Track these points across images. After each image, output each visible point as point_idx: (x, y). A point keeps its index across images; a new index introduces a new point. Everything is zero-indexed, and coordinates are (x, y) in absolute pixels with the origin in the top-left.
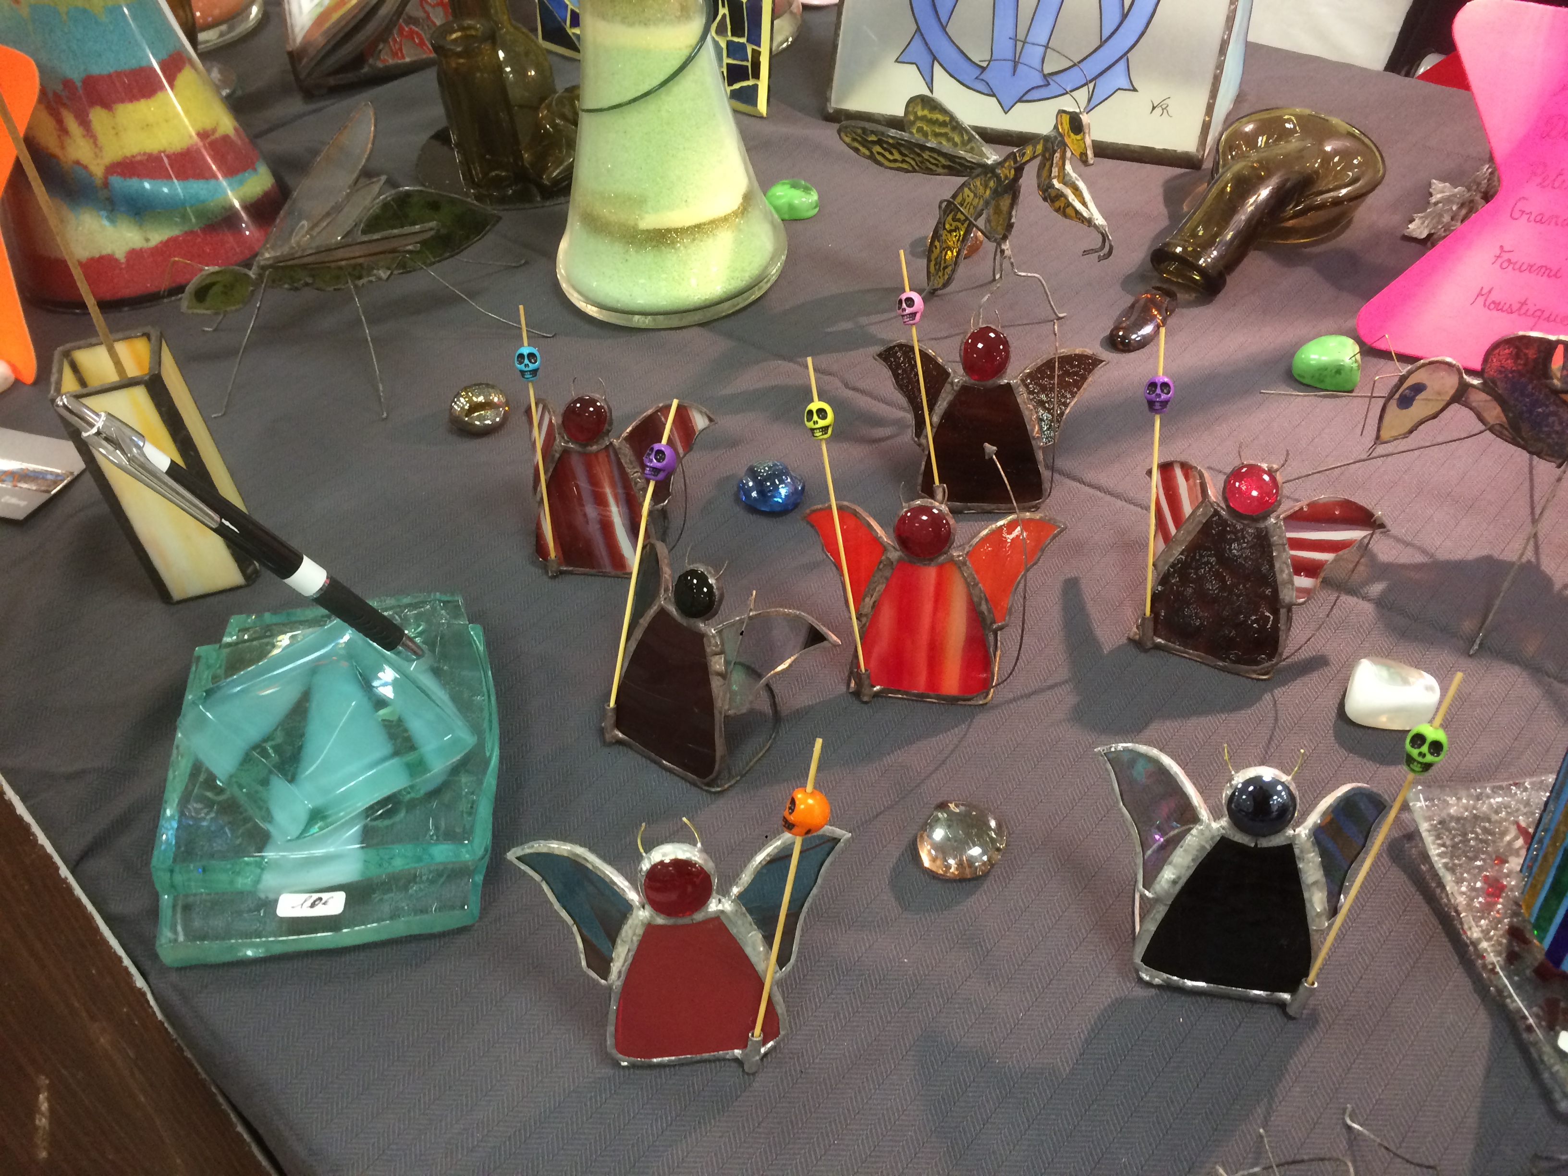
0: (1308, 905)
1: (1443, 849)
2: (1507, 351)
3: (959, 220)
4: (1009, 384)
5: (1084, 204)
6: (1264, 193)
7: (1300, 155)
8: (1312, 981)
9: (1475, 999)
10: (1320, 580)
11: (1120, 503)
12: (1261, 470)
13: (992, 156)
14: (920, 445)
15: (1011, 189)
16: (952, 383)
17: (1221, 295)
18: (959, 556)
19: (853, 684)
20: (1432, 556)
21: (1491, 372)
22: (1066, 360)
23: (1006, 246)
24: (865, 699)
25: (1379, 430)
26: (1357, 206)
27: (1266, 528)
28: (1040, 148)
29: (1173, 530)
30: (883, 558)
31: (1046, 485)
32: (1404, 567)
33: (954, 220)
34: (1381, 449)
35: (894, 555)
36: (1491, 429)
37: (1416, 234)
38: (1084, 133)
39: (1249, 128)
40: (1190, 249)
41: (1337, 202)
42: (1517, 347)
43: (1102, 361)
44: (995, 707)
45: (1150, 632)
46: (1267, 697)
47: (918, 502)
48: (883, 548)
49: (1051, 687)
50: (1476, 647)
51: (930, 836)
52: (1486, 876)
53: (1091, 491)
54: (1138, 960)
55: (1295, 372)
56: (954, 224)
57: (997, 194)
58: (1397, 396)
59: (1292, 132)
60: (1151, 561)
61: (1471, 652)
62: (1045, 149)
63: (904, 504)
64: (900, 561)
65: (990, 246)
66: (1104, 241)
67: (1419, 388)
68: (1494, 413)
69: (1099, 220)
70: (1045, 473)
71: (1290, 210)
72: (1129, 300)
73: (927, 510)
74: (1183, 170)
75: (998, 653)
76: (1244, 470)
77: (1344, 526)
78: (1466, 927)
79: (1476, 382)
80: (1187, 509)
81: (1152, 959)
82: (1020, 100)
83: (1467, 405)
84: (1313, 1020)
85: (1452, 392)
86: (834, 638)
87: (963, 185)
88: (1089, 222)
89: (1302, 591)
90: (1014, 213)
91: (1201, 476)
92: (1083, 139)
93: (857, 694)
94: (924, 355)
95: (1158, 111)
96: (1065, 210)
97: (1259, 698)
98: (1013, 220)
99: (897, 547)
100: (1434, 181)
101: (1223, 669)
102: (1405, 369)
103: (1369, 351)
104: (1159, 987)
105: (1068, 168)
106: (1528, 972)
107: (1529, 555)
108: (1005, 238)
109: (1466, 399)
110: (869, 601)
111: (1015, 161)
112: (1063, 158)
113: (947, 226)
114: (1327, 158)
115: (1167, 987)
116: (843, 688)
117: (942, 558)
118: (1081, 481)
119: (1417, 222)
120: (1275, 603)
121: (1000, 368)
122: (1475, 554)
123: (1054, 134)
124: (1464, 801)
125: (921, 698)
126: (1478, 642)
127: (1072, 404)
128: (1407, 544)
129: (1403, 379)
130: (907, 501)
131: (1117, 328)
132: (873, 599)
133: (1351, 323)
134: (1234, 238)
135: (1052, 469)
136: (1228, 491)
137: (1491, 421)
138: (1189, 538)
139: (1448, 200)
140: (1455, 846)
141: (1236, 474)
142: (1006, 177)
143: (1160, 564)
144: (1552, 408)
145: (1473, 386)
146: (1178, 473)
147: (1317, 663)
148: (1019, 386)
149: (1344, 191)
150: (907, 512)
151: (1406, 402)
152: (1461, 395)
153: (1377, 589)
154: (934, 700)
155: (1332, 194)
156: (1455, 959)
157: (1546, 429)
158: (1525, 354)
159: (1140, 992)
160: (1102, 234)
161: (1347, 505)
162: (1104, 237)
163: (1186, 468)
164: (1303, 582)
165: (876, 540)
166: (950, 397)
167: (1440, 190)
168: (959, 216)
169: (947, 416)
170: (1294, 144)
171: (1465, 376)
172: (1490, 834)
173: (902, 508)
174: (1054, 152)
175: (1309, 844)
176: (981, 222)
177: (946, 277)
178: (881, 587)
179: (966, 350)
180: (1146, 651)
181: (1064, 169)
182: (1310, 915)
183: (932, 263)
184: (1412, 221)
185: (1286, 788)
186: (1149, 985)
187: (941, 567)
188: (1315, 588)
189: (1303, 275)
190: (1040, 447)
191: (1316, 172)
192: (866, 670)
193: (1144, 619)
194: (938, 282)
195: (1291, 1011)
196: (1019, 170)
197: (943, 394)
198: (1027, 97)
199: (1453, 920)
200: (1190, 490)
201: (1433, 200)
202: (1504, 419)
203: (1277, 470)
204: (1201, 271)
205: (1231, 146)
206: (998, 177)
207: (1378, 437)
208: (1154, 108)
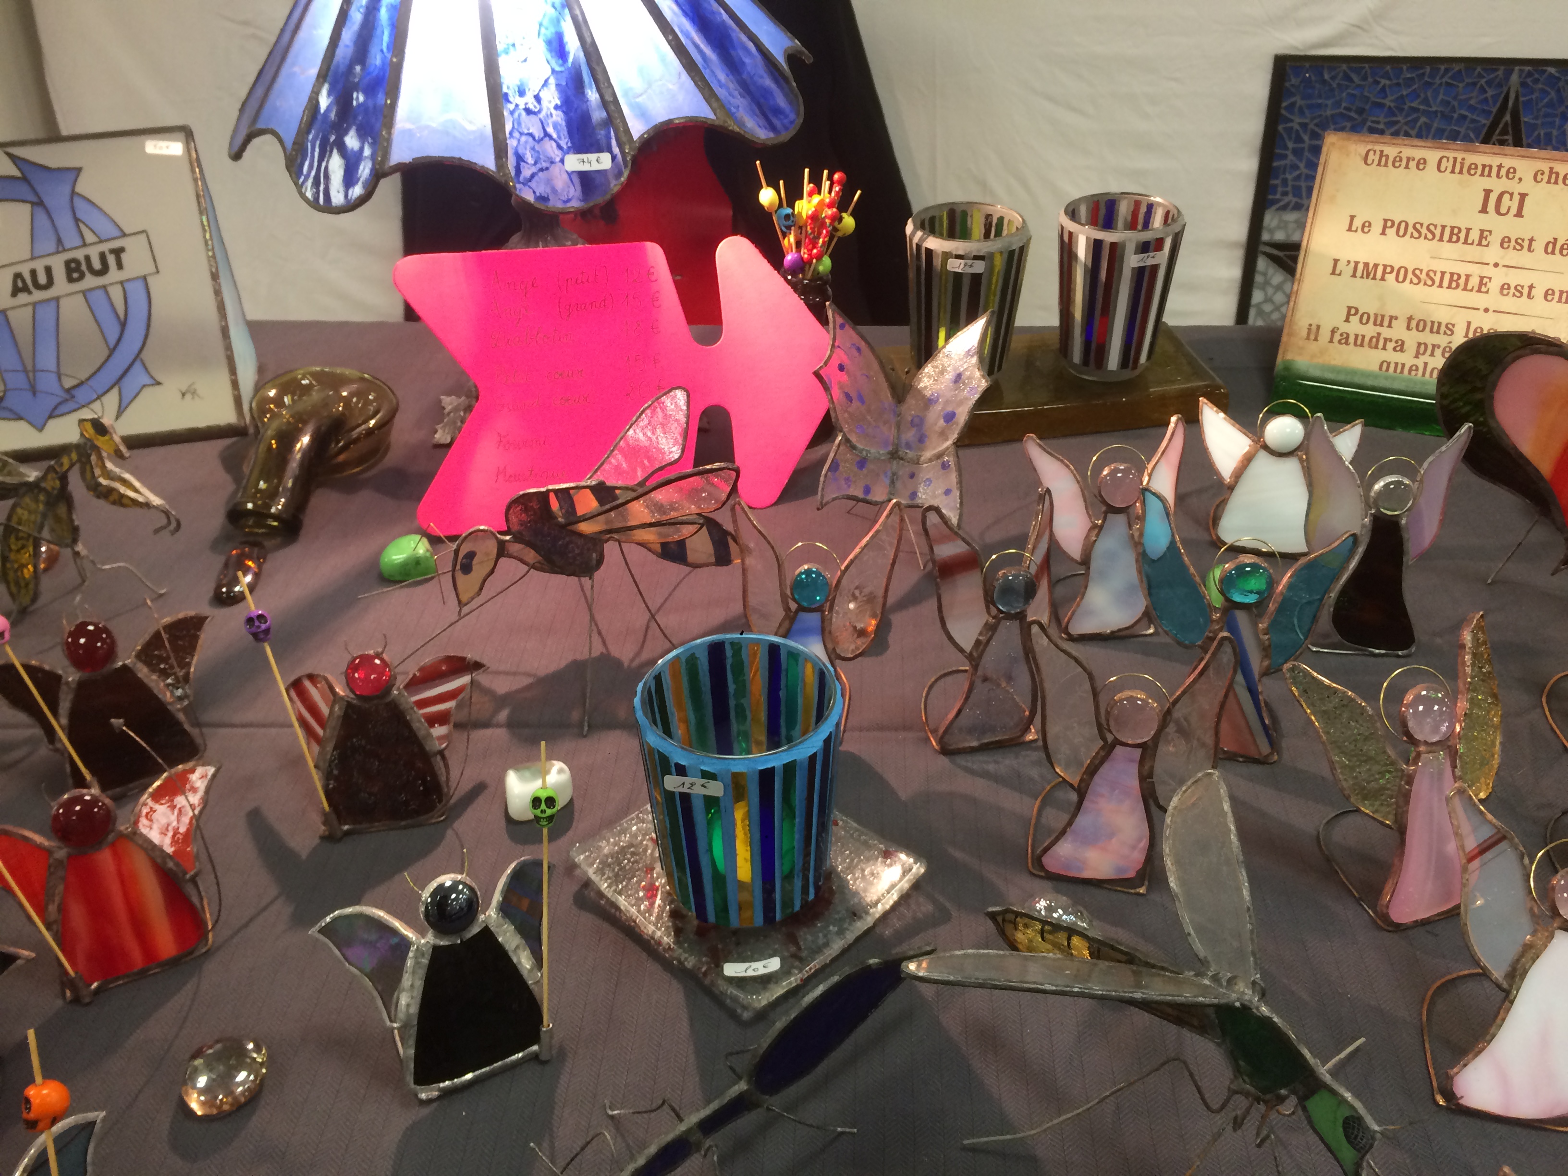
0: (519, 967)
1: (609, 881)
2: (519, 508)
3: (22, 538)
4: (124, 666)
5: (136, 491)
6: (306, 440)
7: (326, 404)
8: (548, 1024)
9: (666, 976)
10: (452, 724)
11: (273, 731)
12: (371, 658)
13: (32, 474)
14: (57, 750)
15: (63, 497)
16: (67, 683)
17: (303, 532)
18: (127, 828)
19: (68, 993)
20: (534, 676)
21: (515, 528)
22: (171, 628)
23: (79, 547)
24: (87, 1000)
25: (457, 595)
26: (388, 433)
27: (393, 700)
28: (74, 456)
29: (320, 731)
30: (51, 861)
31: (199, 740)
32: (518, 691)
33: (17, 539)
34: (465, 610)
35: (61, 854)
36: (533, 567)
37: (443, 441)
38: (111, 434)
39: (272, 393)
40: (260, 502)
41: (370, 432)
42: (523, 504)
43: (207, 618)
44: (219, 948)
45: (335, 822)
46: (449, 832)
47: (66, 796)
48: (48, 852)
49: (265, 909)
50: (586, 728)
51: (194, 1087)
52: (644, 886)
53: (244, 730)
54: (412, 1086)
55: (386, 575)
56: (20, 543)
57: (51, 503)
58: (458, 567)
59: (309, 387)
60: (311, 764)
61: (585, 733)
62: (80, 455)
63: (52, 804)
64: (70, 857)
65: (67, 552)
66: (168, 518)
67: (471, 555)
68: (531, 555)
69: (156, 501)
70: (194, 732)
71: (333, 447)
72: (222, 559)
73: (79, 800)
74: (234, 439)
75: (205, 902)
76: (357, 661)
77: (454, 677)
78: (642, 928)
79: (508, 538)
80: (325, 710)
81: (424, 1077)
82: (51, 417)
83: (510, 556)
84: (562, 1054)
85: (495, 551)
86: (25, 953)
87: (14, 507)
88: (147, 505)
89: (441, 738)
90: (74, 517)
91: (326, 680)
92: (112, 439)
93: (76, 1000)
94: (27, 668)
95: (188, 396)
96: (121, 501)
97: (442, 837)
98: (76, 523)
99: (63, 846)
100: (442, 397)
101: (405, 827)
102: (454, 546)
103: (434, 541)
104: (439, 1098)
105: (109, 465)
106: (692, 936)
107: (598, 649)
108: (75, 541)
109: (508, 551)
110: (52, 908)
111: (56, 472)
112: (100, 458)
113: (13, 547)
114: (347, 401)
115: (446, 1094)
116: (59, 1003)
117: (111, 837)
118: (232, 726)
119: (440, 432)
120: (425, 756)
121: (111, 652)
122: (563, 664)
123: (82, 441)
124: (612, 840)
125: (143, 974)
126: (586, 724)
127: (194, 662)
128: (515, 674)
129: (457, 552)
130: (54, 799)
131: (219, 587)
132: (56, 903)
133: (416, 524)
134: (294, 484)
135: (198, 724)
136: (350, 683)
137: (531, 562)
138: (336, 733)
139: (456, 409)
140: (617, 875)
141: (352, 667)
142: (53, 489)
143: (321, 764)
144: (567, 539)
145: (507, 541)
146: (307, 684)
147: (479, 789)
148: (135, 664)
149: (372, 423)
150: (58, 809)
151: (467, 568)
152: (502, 551)
153: (503, 716)
154: (157, 970)
155: (363, 427)
156: (644, 955)
157: (570, 555)
158: (532, 507)
159: (425, 1111)
160: (163, 511)
161: (449, 659)
162: (167, 514)
163: (312, 677)
164: (439, 731)
165: (39, 848)
166: (71, 696)
167: (449, 402)
168: (21, 534)
169: (73, 715)
170: (316, 396)
171: (499, 536)
172: (637, 855)
173: (52, 808)
174: (89, 456)
175: (501, 920)
176: (46, 534)
177: (32, 593)
178: (61, 888)
179: (69, 648)
180: (340, 840)
181: (106, 467)
182: (525, 974)
183: (12, 585)
184: (436, 432)
185: (465, 885)
186: (429, 1101)
187: (113, 845)
188: (450, 731)
189: (365, 496)
190: (179, 710)
191: (343, 414)
192: (76, 973)
193: (325, 815)
194: (26, 600)
195: (543, 1057)
196: (64, 479)
197: (62, 696)
198: (57, 412)
199: (634, 928)
200: (323, 696)
201: (447, 411)
202: (540, 558)
203: (382, 653)
204: (275, 517)
205: (263, 411)
206: (44, 490)
207: (460, 602)
208: (183, 395)
